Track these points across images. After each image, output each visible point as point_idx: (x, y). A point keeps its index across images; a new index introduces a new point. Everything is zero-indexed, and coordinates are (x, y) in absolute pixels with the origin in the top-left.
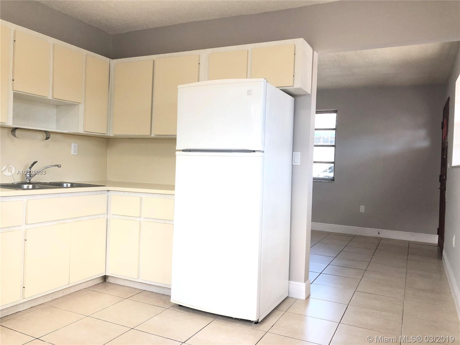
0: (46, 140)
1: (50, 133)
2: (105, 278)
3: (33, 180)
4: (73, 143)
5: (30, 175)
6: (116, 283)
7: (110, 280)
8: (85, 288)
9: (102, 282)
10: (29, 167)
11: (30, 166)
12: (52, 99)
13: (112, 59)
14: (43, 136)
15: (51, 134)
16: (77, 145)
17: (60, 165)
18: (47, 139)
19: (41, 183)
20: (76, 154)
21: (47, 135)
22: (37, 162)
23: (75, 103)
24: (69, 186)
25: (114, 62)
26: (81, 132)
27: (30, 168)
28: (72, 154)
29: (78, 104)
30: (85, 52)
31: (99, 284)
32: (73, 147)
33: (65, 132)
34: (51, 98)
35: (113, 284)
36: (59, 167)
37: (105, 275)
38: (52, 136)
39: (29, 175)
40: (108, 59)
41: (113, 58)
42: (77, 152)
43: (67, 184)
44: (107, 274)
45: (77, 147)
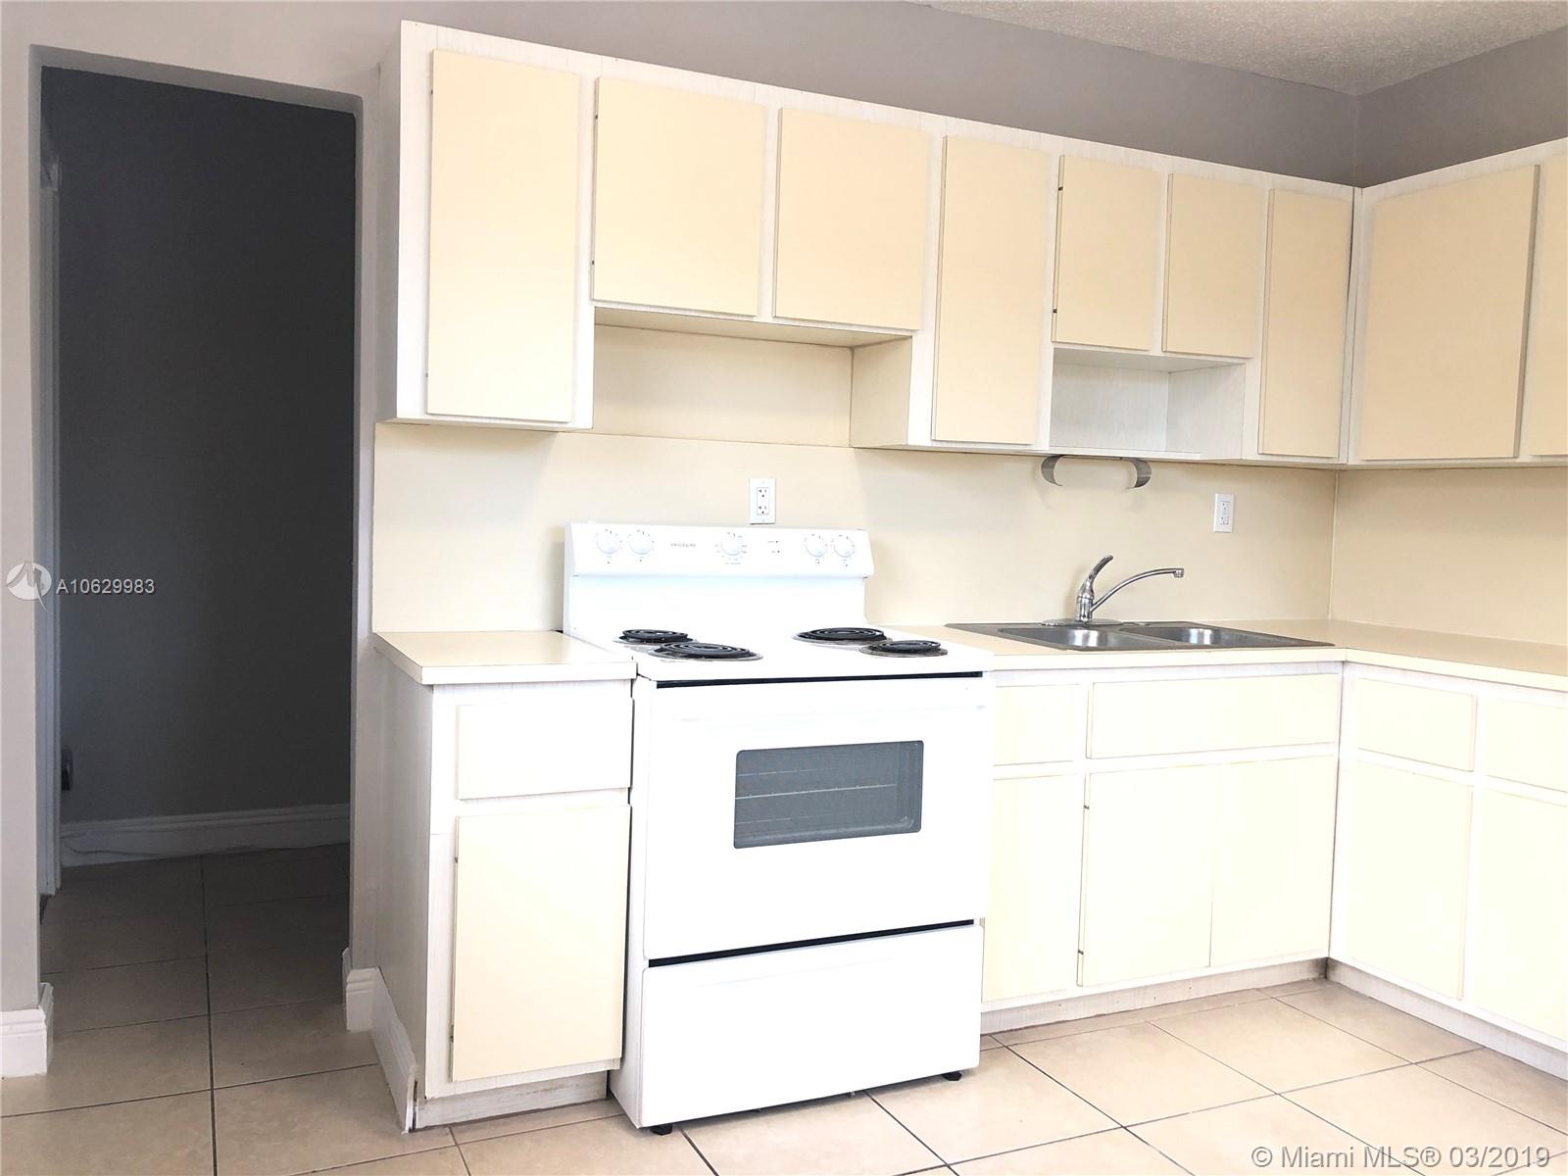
0: (1136, 486)
1: (1151, 464)
2: (1325, 967)
3: (1098, 615)
4: (1219, 493)
5: (1091, 600)
6: (1368, 994)
7: (1340, 976)
8: (1258, 989)
9: (1314, 979)
10: (1087, 576)
11: (1090, 571)
12: (1162, 355)
13: (1363, 186)
14: (1126, 475)
15: (1153, 470)
16: (1230, 498)
17: (1182, 570)
18: (1139, 484)
19: (1121, 624)
20: (1228, 528)
21: (1142, 470)
22: (1111, 558)
23: (1230, 360)
24: (1207, 641)
25: (1370, 196)
26: (1250, 458)
27: (1092, 578)
28: (1215, 530)
29: (1241, 364)
30: (1266, 180)
31: (1303, 981)
32: (1219, 505)
33: (1197, 457)
34: (1157, 352)
35: (1358, 994)
36: (1176, 576)
37: (1326, 956)
38: (1155, 472)
39: (1087, 601)
40: (1345, 191)
41: (1364, 184)
42: (1230, 522)
43: (1201, 630)
44: (1331, 956)
45: (1232, 502)
